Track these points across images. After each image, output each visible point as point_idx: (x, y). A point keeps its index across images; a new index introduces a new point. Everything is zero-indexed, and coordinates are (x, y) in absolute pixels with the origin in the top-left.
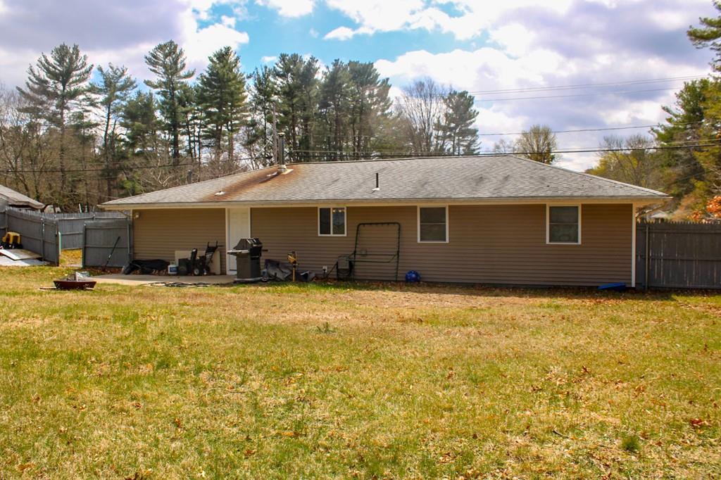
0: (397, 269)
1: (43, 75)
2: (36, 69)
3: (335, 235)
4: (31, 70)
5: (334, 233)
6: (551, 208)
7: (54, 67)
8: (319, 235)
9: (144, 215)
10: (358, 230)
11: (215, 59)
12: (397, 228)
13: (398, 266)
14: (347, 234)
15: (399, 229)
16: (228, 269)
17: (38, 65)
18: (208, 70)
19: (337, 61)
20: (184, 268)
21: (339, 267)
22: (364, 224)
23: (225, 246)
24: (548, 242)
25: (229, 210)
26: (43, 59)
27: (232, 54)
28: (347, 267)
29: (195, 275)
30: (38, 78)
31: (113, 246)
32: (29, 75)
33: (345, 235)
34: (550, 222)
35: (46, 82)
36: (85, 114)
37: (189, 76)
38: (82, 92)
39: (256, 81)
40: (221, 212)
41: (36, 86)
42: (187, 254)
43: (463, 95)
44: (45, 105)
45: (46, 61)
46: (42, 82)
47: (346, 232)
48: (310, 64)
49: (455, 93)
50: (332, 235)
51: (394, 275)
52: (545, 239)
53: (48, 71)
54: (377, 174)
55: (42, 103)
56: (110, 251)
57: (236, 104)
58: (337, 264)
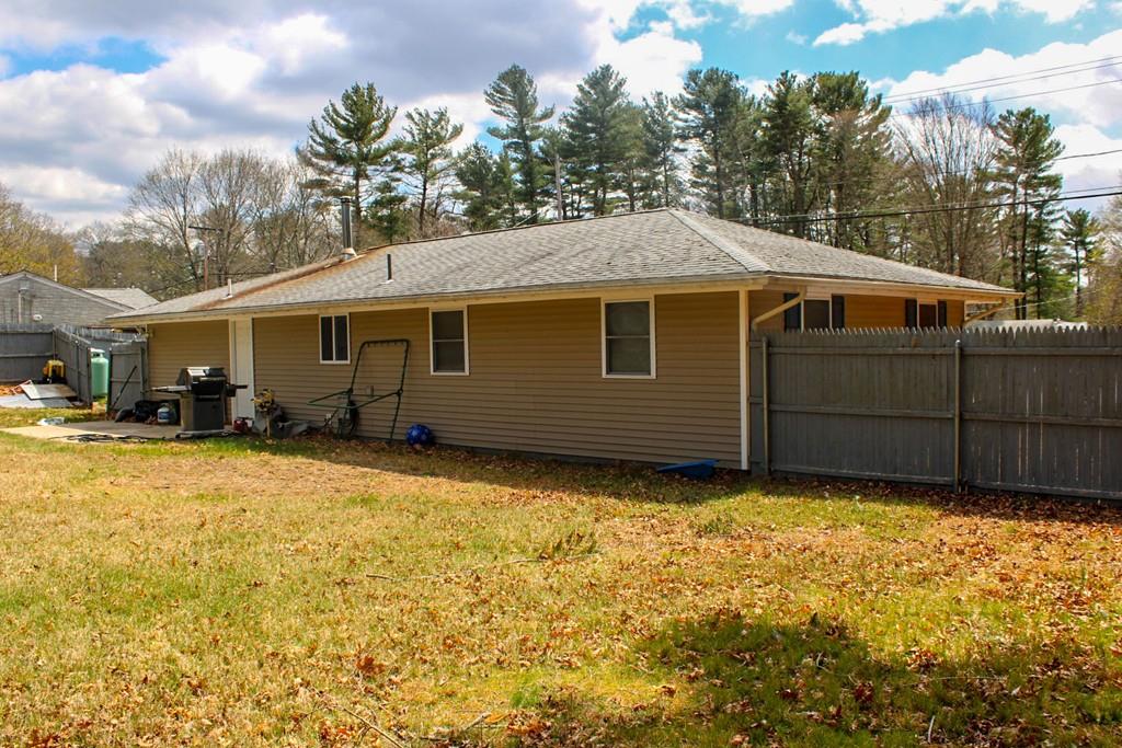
0: (395, 420)
1: (331, 132)
2: (320, 123)
3: (339, 362)
4: (314, 125)
5: (337, 359)
6: (608, 305)
7: (345, 119)
8: (322, 362)
10: (360, 353)
11: (587, 88)
12: (405, 348)
13: (396, 415)
14: (351, 361)
15: (407, 351)
17: (323, 117)
18: (575, 105)
19: (785, 74)
24: (603, 374)
25: (234, 323)
26: (331, 109)
27: (614, 77)
28: (348, 416)
30: (322, 136)
32: (312, 133)
33: (348, 362)
34: (607, 333)
35: (334, 141)
36: (394, 184)
37: (546, 116)
38: (385, 153)
41: (322, 150)
43: (1026, 114)
44: (334, 176)
45: (335, 111)
46: (329, 142)
47: (349, 357)
49: (1010, 113)
50: (334, 362)
51: (390, 430)
52: (600, 367)
53: (337, 126)
55: (330, 172)
56: (124, 386)
57: (627, 155)
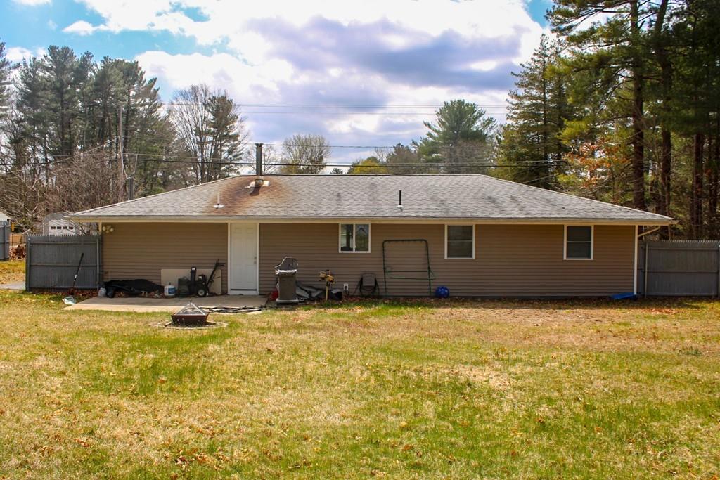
0: (430, 285)
3: (358, 252)
5: (356, 250)
6: (568, 227)
8: (341, 252)
9: (119, 229)
10: (383, 247)
12: (425, 245)
13: (430, 282)
14: (371, 250)
15: (427, 246)
16: (229, 288)
20: (185, 288)
21: (364, 284)
22: (389, 241)
23: (227, 264)
24: (565, 258)
25: (231, 224)
28: (373, 284)
29: (200, 297)
31: (78, 264)
33: (369, 252)
34: (567, 240)
39: (23, 74)
40: (223, 227)
42: (185, 273)
47: (370, 249)
48: (84, 59)
50: (354, 252)
52: (563, 255)
54: (400, 192)
56: (75, 269)
58: (361, 282)
